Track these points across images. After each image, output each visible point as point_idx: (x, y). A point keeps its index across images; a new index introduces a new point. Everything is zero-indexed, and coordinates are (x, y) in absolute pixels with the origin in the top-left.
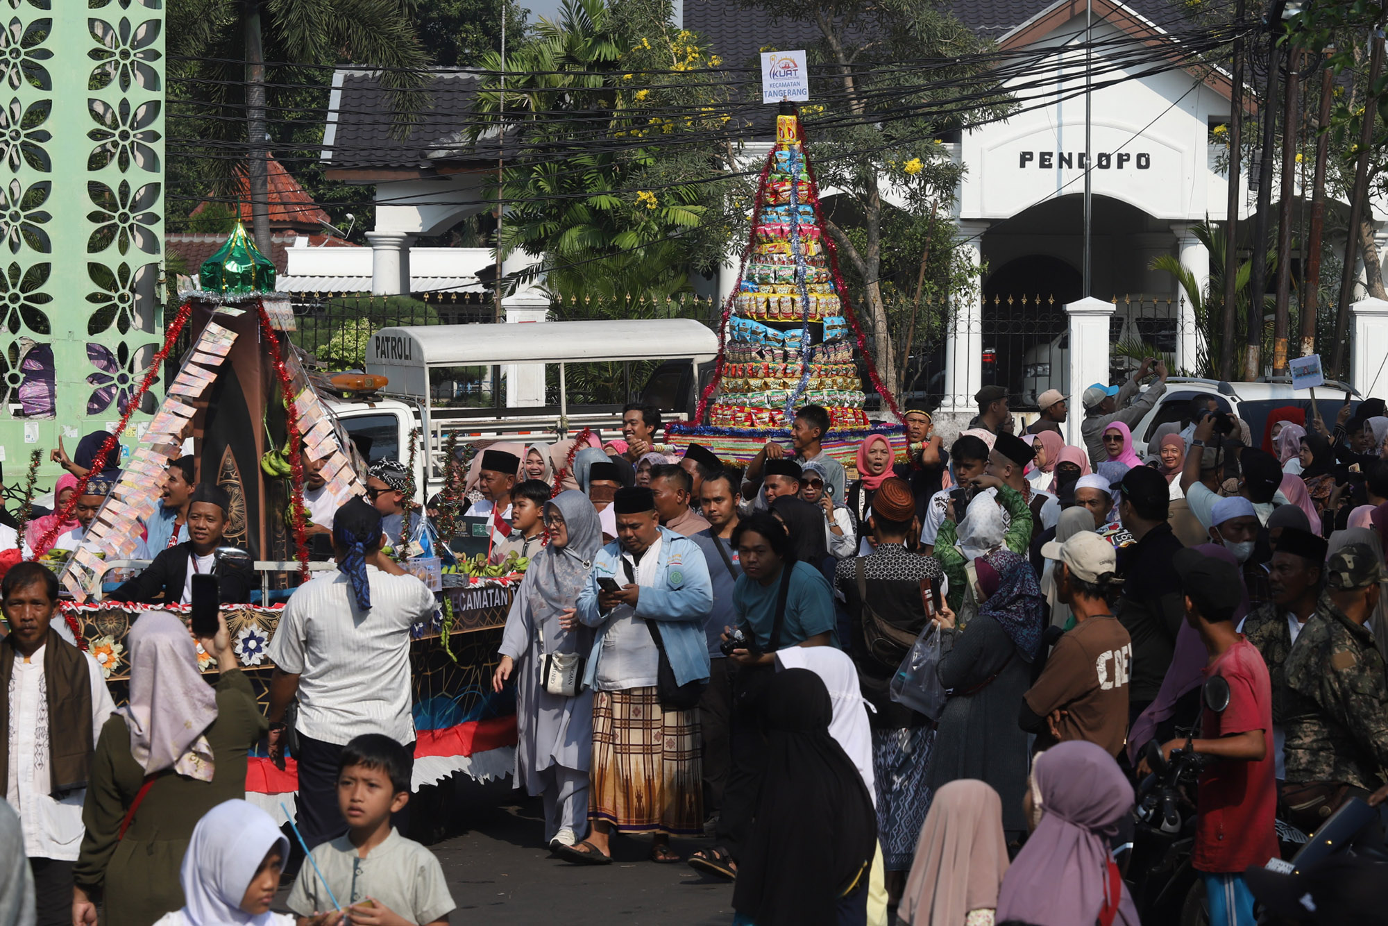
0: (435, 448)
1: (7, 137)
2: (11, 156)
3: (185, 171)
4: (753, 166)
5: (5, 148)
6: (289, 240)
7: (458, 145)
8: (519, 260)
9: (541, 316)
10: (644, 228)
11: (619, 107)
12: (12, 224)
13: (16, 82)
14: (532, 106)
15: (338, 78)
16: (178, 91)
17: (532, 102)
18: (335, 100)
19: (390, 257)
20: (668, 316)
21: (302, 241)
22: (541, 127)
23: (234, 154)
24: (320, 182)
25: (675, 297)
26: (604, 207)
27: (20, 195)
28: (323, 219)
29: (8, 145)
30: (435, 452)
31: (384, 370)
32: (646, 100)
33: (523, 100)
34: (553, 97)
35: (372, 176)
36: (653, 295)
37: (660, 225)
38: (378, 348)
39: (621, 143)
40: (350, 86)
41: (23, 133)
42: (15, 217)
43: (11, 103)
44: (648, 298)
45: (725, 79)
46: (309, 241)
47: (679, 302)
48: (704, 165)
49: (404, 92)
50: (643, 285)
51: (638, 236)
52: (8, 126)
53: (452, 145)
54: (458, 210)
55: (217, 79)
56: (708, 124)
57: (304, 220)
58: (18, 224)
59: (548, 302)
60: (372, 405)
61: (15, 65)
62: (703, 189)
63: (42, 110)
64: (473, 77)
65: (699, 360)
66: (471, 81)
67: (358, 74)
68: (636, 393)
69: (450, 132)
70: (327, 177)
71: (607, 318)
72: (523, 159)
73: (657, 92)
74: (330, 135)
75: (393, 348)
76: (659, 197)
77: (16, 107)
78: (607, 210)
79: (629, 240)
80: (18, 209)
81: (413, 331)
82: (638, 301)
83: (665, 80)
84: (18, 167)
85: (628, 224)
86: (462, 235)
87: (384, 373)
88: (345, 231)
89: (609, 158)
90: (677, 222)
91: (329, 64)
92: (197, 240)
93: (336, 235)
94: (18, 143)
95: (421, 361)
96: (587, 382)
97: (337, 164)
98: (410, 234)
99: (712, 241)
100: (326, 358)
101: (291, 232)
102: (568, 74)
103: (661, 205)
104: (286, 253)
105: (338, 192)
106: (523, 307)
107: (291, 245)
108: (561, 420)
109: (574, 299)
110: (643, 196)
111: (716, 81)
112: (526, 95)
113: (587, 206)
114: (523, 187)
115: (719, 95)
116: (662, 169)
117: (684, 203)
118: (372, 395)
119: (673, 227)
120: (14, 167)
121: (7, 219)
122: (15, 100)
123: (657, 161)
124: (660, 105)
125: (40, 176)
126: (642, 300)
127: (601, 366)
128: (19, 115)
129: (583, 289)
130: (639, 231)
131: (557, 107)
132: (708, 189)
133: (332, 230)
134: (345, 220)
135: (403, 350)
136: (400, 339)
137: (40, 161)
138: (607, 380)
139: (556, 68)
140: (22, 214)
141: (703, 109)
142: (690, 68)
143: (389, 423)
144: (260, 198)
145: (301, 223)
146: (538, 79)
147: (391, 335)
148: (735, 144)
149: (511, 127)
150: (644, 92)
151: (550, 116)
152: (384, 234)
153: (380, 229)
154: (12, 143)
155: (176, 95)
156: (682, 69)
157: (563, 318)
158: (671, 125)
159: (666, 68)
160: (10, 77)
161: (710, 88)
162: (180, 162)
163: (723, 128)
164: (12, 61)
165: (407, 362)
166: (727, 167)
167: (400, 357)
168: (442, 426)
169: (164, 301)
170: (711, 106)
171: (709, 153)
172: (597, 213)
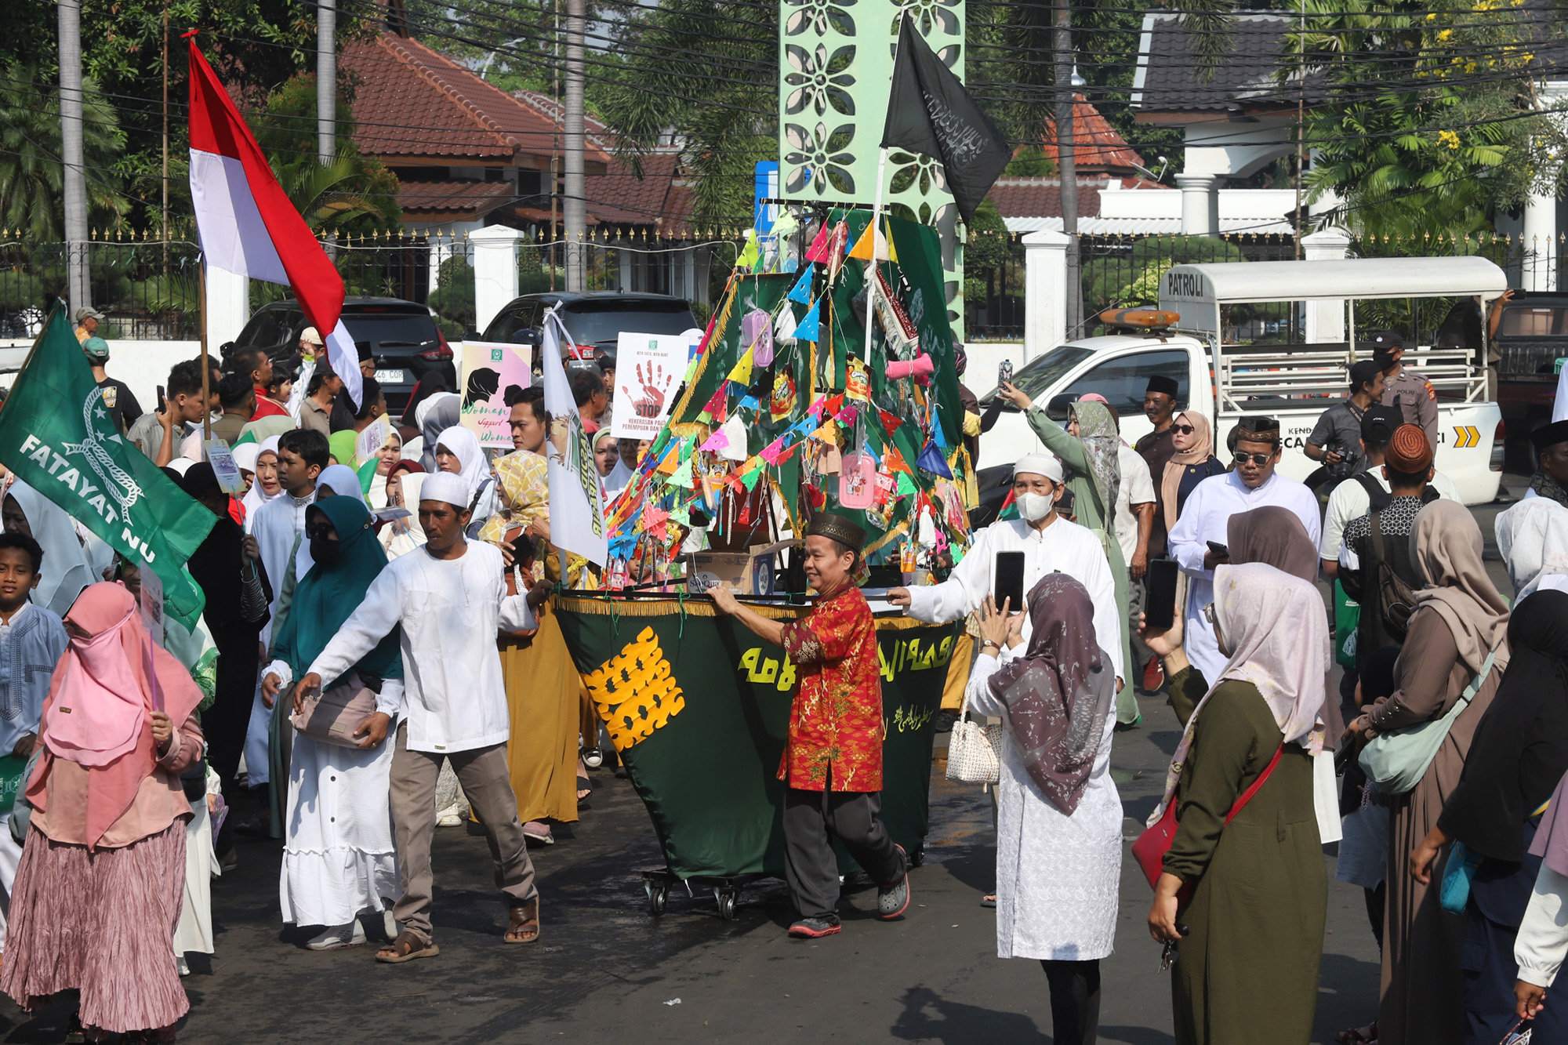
0: (1225, 383)
1: (813, 82)
2: (817, 100)
3: (1001, 117)
4: (1555, 105)
5: (812, 92)
6: (1101, 183)
7: (1266, 86)
8: (1328, 200)
9: (1342, 253)
10: (1450, 168)
11: (1425, 47)
12: (818, 166)
13: (822, 27)
14: (1341, 48)
15: (1148, 22)
16: (995, 38)
17: (1339, 43)
18: (1145, 44)
19: (1198, 198)
20: (1466, 253)
21: (1115, 184)
22: (1347, 68)
23: (1040, 97)
24: (1134, 126)
25: (1473, 235)
26: (1412, 148)
27: (825, 138)
28: (1137, 163)
29: (814, 90)
30: (1226, 387)
31: (1178, 307)
32: (1449, 40)
33: (1332, 42)
34: (1361, 37)
35: (1180, 119)
36: (1452, 234)
37: (1465, 165)
38: (1171, 285)
39: (1424, 83)
40: (1158, 30)
41: (828, 77)
42: (820, 159)
43: (818, 49)
44: (1447, 237)
45: (1527, 19)
46: (1123, 183)
47: (1478, 241)
48: (1507, 104)
49: (1208, 35)
50: (1442, 224)
51: (1444, 176)
52: (815, 71)
53: (1259, 86)
54: (1266, 151)
55: (1024, 24)
56: (1510, 63)
57: (1118, 163)
58: (823, 166)
59: (1347, 241)
60: (1163, 340)
61: (821, 12)
62: (1505, 128)
63: (846, 55)
64: (1281, 21)
65: (1486, 296)
66: (1279, 24)
67: (1168, 18)
68: (1433, 331)
69: (1259, 74)
70: (1139, 120)
71: (1406, 256)
72: (1331, 100)
73: (1459, 32)
74: (1140, 78)
75: (1185, 285)
76: (1463, 137)
77: (821, 52)
78: (1414, 152)
79: (1435, 179)
80: (823, 151)
81: (1205, 268)
82: (1436, 239)
83: (1468, 20)
84: (824, 110)
85: (1433, 164)
86: (1274, 177)
87: (1177, 309)
88: (1158, 174)
89: (1414, 98)
90: (1482, 162)
91: (1143, 10)
92: (1012, 183)
93: (1149, 178)
94: (823, 87)
95: (1212, 297)
96: (1385, 320)
97: (1148, 108)
98: (1219, 176)
99: (1514, 181)
100: (1132, 298)
101: (1105, 175)
102: (1375, 15)
103: (1465, 144)
104: (1099, 195)
105: (1152, 136)
106: (1322, 246)
107: (1104, 188)
108: (1350, 356)
109: (1373, 238)
110: (1445, 135)
111: (1520, 20)
112: (1334, 37)
113: (1393, 147)
114: (1330, 129)
115: (1522, 35)
116: (1465, 108)
117: (1490, 143)
118: (1164, 331)
119: (1478, 167)
120: (819, 111)
121: (813, 161)
122: (820, 46)
123: (1462, 100)
124: (1465, 46)
125: (845, 119)
126: (1440, 239)
127: (1399, 303)
128: (825, 62)
129: (1382, 228)
130: (1445, 171)
131: (1365, 48)
132: (1511, 127)
133: (1145, 173)
134: (1158, 163)
135: (1194, 287)
136: (1192, 277)
137: (845, 106)
138: (1405, 318)
139: (1364, 9)
140: (828, 156)
141: (1506, 48)
142: (1492, 8)
143: (1181, 358)
144: (1066, 140)
145: (1115, 166)
146: (1346, 20)
147: (1183, 273)
148: (1537, 84)
149: (1319, 69)
150: (1447, 33)
151: (1357, 57)
152: (1193, 176)
153: (1189, 171)
154: (818, 87)
155: (993, 42)
156: (1485, 9)
157: (1362, 255)
158: (1474, 64)
159: (1468, 7)
160: (817, 23)
161: (1512, 27)
162: (997, 107)
163: (1526, 67)
164: (818, 8)
165: (1199, 299)
166: (1531, 107)
167: (1192, 294)
168: (1233, 361)
169: (964, 240)
170: (1514, 45)
171: (1512, 92)
172: (1404, 154)
